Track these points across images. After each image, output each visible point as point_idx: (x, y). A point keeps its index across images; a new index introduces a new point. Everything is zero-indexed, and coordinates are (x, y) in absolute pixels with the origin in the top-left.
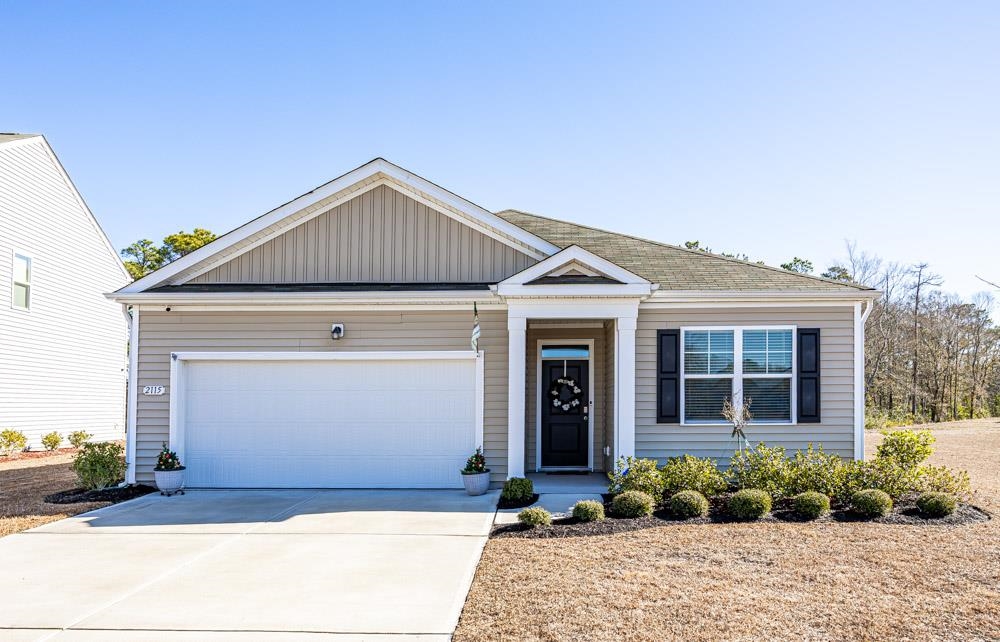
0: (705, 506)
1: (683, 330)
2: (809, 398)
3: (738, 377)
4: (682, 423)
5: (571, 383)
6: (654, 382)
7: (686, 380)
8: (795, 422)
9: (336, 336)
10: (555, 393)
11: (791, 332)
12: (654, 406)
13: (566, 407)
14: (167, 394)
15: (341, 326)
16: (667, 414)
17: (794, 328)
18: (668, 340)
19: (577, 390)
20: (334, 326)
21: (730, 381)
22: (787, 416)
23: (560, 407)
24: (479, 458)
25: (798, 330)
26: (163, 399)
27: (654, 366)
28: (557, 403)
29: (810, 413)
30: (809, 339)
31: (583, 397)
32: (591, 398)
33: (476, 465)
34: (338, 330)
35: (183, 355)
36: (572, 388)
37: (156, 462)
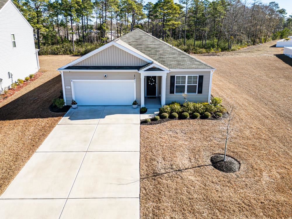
0: (177, 116)
1: (176, 76)
2: (200, 89)
3: (186, 85)
4: (175, 94)
5: (153, 79)
6: (169, 86)
7: (176, 86)
8: (197, 93)
9: (105, 77)
10: (149, 81)
11: (197, 76)
12: (169, 91)
13: (151, 84)
14: (71, 88)
15: (106, 75)
16: (172, 92)
17: (198, 75)
18: (172, 78)
19: (154, 81)
20: (105, 75)
21: (185, 86)
22: (196, 92)
23: (150, 84)
24: (135, 101)
25: (199, 76)
26: (70, 89)
27: (170, 83)
28: (150, 83)
29: (200, 92)
30: (201, 77)
31: (155, 82)
32: (157, 82)
33: (135, 103)
34: (105, 76)
35: (73, 80)
36: (153, 80)
37: (71, 103)
